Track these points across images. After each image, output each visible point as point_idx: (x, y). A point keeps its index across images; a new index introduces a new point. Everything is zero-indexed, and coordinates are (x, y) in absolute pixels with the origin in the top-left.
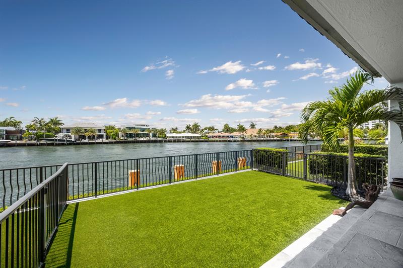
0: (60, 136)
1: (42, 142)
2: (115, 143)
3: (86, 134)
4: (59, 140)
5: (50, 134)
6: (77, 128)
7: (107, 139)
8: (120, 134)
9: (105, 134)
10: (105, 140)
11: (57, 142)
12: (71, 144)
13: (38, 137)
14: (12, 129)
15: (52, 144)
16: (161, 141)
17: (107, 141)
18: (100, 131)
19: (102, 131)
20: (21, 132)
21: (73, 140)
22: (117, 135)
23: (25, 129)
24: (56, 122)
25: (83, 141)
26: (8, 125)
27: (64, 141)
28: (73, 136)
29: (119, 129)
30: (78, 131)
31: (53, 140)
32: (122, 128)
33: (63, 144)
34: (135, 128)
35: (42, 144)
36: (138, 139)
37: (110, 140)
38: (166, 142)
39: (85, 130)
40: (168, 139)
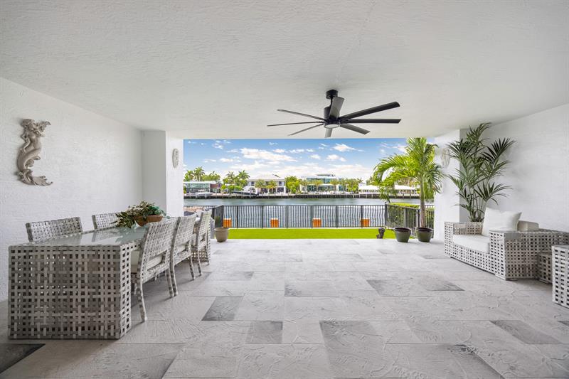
0: (246, 189)
1: (234, 195)
2: (294, 197)
3: (267, 187)
4: (245, 193)
5: (239, 187)
6: (260, 180)
7: (287, 192)
8: (301, 187)
9: (285, 187)
10: (284, 194)
11: (244, 195)
12: (255, 197)
13: (231, 190)
14: (214, 182)
15: (240, 198)
16: (349, 197)
17: (287, 195)
18: (280, 183)
19: (283, 183)
20: (220, 185)
21: (256, 193)
22: (297, 188)
23: (222, 183)
24: (243, 175)
25: (265, 194)
26: (211, 180)
27: (249, 194)
28: (256, 189)
29: (300, 181)
30: (260, 183)
31: (240, 193)
32: (303, 179)
33: (248, 198)
34: (317, 179)
35: (233, 197)
36: (321, 193)
37: (290, 194)
38: (357, 197)
39: (267, 182)
40: (360, 193)
